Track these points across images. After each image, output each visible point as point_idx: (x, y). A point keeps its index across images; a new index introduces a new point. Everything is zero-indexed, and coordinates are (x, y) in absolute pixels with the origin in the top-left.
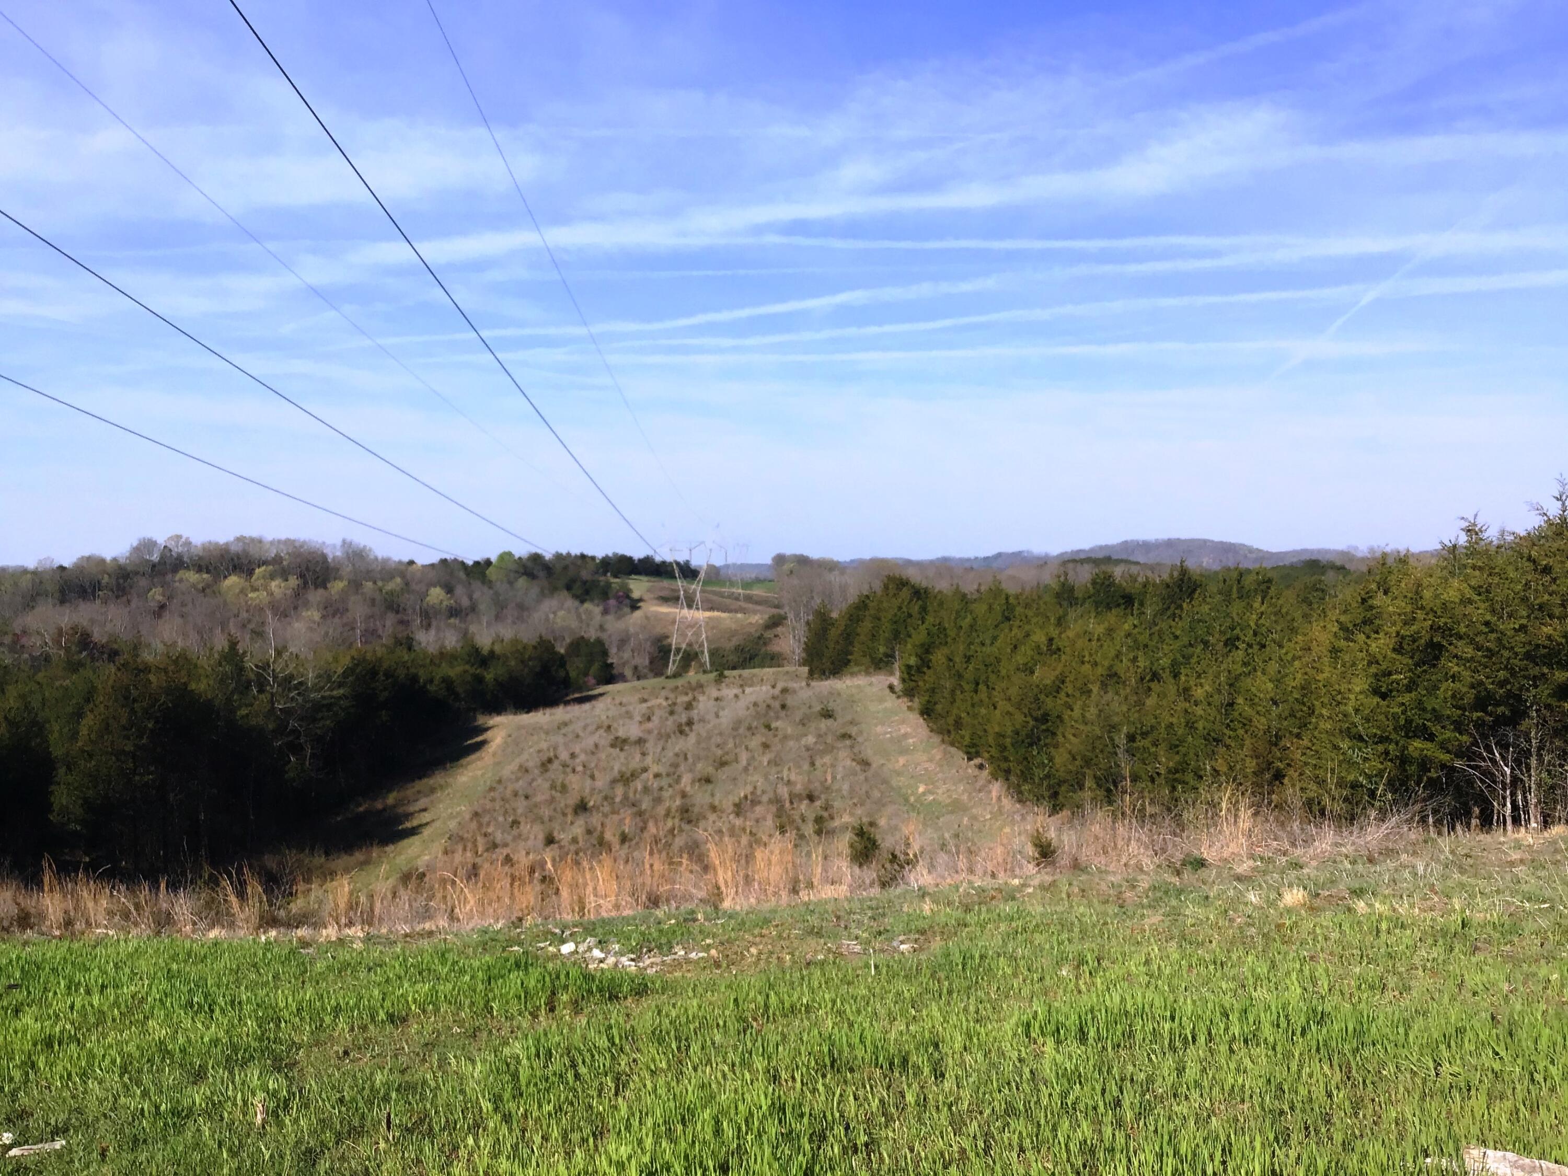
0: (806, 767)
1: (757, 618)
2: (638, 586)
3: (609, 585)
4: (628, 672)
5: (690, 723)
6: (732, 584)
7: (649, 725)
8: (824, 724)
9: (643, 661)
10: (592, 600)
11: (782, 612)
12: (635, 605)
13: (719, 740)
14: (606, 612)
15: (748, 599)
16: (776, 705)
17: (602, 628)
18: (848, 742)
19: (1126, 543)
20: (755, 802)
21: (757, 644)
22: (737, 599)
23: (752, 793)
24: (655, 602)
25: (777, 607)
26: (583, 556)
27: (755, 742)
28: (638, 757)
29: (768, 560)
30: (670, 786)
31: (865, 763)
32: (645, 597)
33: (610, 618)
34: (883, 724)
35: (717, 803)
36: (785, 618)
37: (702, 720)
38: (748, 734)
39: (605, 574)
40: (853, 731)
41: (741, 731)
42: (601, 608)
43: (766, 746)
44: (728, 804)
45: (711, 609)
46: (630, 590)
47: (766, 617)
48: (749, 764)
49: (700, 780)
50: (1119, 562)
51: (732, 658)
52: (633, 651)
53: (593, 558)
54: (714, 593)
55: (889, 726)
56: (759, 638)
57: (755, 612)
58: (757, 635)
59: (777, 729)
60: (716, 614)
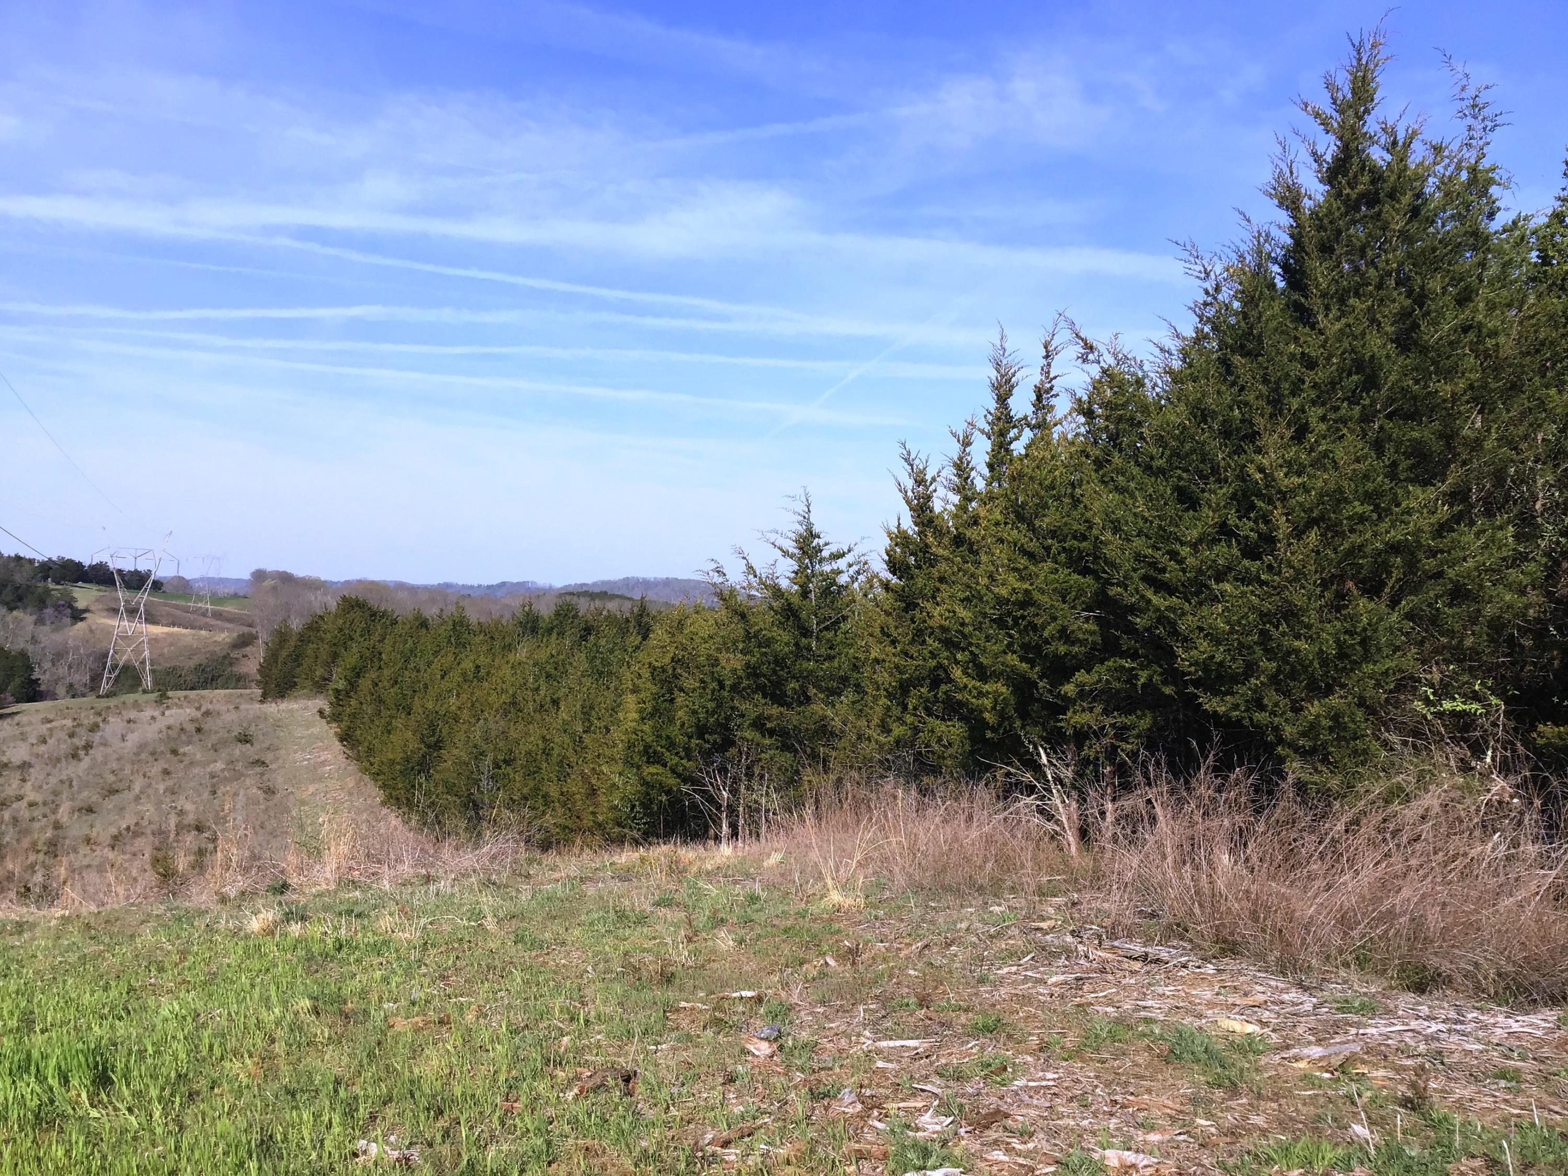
0: (206, 795)
1: (224, 637)
2: (84, 595)
3: (48, 591)
4: (61, 690)
5: (88, 747)
6: (200, 598)
7: (42, 748)
8: (238, 750)
9: (81, 678)
10: (25, 608)
11: (254, 631)
12: (78, 616)
13: (115, 765)
14: (40, 621)
15: (217, 615)
16: (191, 728)
17: (34, 640)
18: (258, 769)
19: (627, 579)
20: (136, 835)
21: (222, 664)
22: (204, 615)
23: (137, 824)
24: (105, 614)
25: (250, 626)
26: (18, 558)
27: (155, 769)
28: (15, 783)
29: (246, 576)
30: (45, 816)
31: (270, 791)
32: (92, 608)
33: (46, 629)
34: (303, 750)
35: (94, 835)
36: (257, 638)
37: (105, 744)
38: (151, 759)
39: (45, 578)
40: (268, 757)
41: (143, 756)
42: (34, 617)
43: (166, 772)
44: (105, 838)
45: (174, 624)
46: (74, 600)
47: (235, 635)
48: (141, 792)
49: (80, 810)
50: (613, 597)
51: (192, 678)
52: (70, 667)
53: (31, 561)
54: (177, 607)
55: (310, 753)
56: (225, 657)
57: (222, 630)
58: (224, 653)
59: (184, 754)
60: (176, 629)
